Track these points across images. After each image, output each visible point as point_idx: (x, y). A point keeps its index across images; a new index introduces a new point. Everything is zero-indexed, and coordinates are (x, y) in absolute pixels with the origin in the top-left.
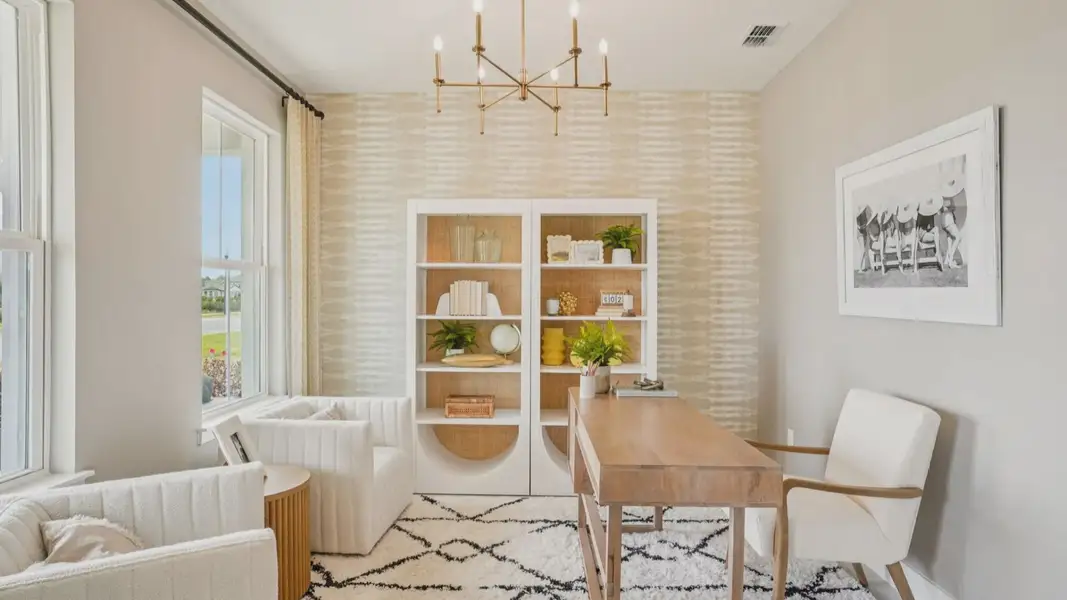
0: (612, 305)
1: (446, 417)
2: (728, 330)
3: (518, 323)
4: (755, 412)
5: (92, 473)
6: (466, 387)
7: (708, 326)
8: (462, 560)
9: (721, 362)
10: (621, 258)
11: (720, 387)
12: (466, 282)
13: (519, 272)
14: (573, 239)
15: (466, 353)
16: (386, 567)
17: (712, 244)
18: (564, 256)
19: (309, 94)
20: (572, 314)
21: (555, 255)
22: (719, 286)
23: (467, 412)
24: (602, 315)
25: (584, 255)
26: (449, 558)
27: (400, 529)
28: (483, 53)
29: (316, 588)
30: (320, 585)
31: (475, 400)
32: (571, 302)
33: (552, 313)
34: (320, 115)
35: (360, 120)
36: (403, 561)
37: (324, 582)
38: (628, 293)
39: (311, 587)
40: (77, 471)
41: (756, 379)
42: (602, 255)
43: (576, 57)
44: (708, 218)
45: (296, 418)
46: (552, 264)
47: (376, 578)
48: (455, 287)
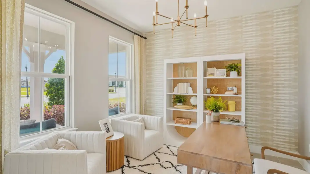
0: (230, 91)
1: (175, 123)
2: (282, 101)
3: (196, 96)
4: (297, 135)
5: (77, 128)
6: (184, 115)
7: (272, 99)
8: (166, 168)
9: (279, 113)
10: (234, 74)
11: (278, 123)
12: (183, 83)
13: (196, 80)
14: (217, 69)
15: (183, 105)
16: (144, 165)
17: (274, 68)
18: (213, 74)
19: (143, 33)
20: (216, 94)
21: (210, 74)
22: (277, 84)
23: (182, 123)
24: (227, 94)
25: (219, 74)
26: (162, 167)
27: (155, 155)
28: (159, 14)
29: (124, 167)
30: (126, 166)
31: (184, 119)
32: (215, 90)
33: (208, 93)
34: (146, 38)
35: (155, 38)
36: (150, 164)
37: (127, 166)
38: (235, 87)
39: (123, 166)
40: (75, 128)
41: (297, 121)
42: (226, 74)
43: (187, 9)
44: (272, 58)
45: (129, 120)
46: (208, 77)
47: (140, 168)
48: (179, 85)
